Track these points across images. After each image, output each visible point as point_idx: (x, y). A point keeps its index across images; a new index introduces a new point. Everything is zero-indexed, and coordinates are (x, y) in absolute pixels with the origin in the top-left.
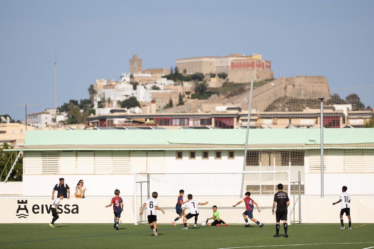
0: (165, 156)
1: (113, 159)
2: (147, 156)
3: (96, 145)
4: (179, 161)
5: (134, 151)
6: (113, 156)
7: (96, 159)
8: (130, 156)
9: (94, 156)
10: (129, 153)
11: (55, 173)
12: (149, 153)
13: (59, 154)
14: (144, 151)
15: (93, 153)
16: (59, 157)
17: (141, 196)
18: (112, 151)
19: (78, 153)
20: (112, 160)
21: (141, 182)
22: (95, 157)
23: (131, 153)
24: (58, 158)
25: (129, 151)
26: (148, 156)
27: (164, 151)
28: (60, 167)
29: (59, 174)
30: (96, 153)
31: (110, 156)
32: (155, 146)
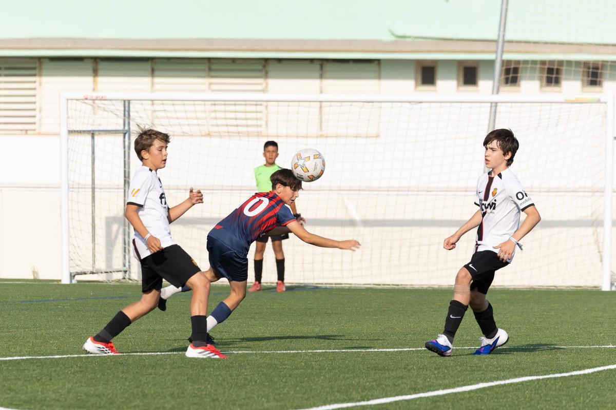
0: (379, 77)
1: (214, 87)
2: (321, 77)
3: (158, 41)
4: (427, 93)
5: (279, 60)
6: (212, 77)
7: (157, 87)
8: (266, 76)
9: (153, 73)
10: (264, 67)
11: (26, 131)
12: (328, 67)
13: (41, 69)
14: (312, 60)
15: (148, 66)
16: (40, 75)
17: (93, 189)
18: (209, 59)
19: (101, 65)
20: (209, 88)
21: (93, 134)
22: (157, 80)
23: (270, 67)
24: (35, 82)
25: (263, 62)
26: (326, 78)
27: (378, 61)
28: (40, 111)
29: (39, 134)
30: (157, 67)
31: (204, 77)
32: (349, 44)
